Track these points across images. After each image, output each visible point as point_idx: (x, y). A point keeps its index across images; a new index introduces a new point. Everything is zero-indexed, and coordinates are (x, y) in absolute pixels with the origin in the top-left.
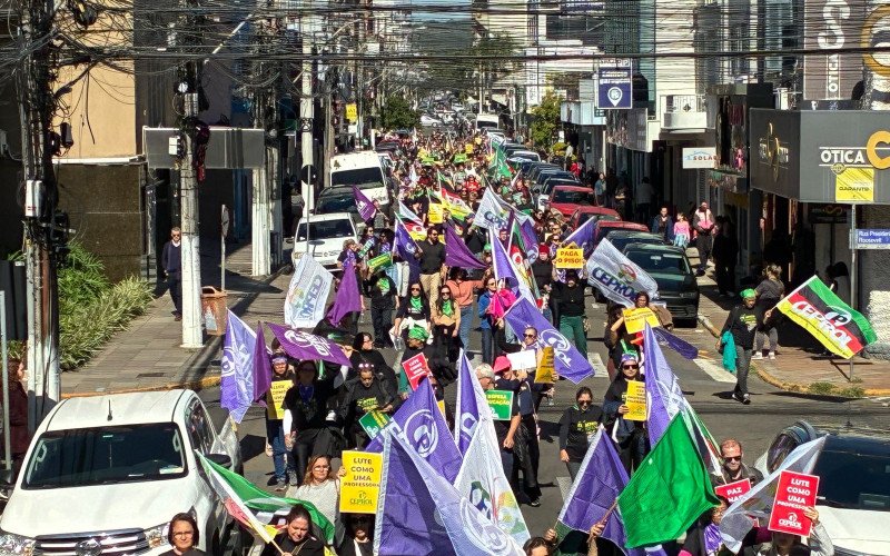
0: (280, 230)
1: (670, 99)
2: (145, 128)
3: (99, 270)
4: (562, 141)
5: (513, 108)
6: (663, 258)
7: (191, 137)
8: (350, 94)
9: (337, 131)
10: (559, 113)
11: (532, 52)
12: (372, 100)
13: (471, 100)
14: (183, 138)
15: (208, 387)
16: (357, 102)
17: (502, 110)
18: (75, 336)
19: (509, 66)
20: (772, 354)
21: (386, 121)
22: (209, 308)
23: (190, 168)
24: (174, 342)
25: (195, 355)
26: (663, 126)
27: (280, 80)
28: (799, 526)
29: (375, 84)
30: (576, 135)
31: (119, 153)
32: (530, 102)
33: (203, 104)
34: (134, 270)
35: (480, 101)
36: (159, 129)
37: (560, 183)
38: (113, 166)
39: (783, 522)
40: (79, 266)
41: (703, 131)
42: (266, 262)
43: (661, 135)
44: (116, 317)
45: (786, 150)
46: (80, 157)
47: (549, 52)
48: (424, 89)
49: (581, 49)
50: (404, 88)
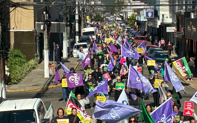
0: (70, 47)
1: (163, 15)
2: (36, 23)
3: (25, 57)
4: (136, 24)
5: (124, 17)
6: (163, 55)
7: (46, 25)
8: (87, 14)
9: (84, 22)
10: (136, 18)
11: (129, 4)
12: (93, 15)
13: (115, 15)
14: (45, 25)
15: (50, 89)
16: (89, 15)
17: (122, 17)
18: (17, 75)
19: (123, 7)
20: (192, 80)
21: (96, 19)
22: (50, 68)
23: (46, 33)
24: (42, 76)
25: (47, 80)
26: (161, 22)
27: (70, 11)
28: (190, 114)
29: (93, 11)
30: (139, 23)
31: (30, 29)
32: (129, 15)
33: (50, 17)
34: (33, 57)
35: (117, 15)
36: (40, 23)
37: (136, 35)
38: (28, 32)
39: (186, 113)
40: (20, 56)
41: (171, 23)
42: (66, 54)
43: (161, 24)
44: (28, 69)
45: (195, 29)
46: (20, 30)
47: (133, 4)
48: (104, 12)
49: (140, 3)
50: (100, 12)
